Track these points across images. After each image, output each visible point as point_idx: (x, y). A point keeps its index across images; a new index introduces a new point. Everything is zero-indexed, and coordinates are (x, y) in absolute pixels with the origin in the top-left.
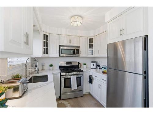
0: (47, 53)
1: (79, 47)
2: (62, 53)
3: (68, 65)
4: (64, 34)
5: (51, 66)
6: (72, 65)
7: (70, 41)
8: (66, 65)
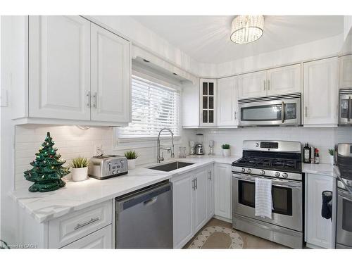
0: (211, 121)
1: (299, 96)
2: (244, 118)
3: (266, 150)
4: (250, 70)
5: (226, 147)
6: (278, 150)
7: (267, 85)
8: (259, 149)
